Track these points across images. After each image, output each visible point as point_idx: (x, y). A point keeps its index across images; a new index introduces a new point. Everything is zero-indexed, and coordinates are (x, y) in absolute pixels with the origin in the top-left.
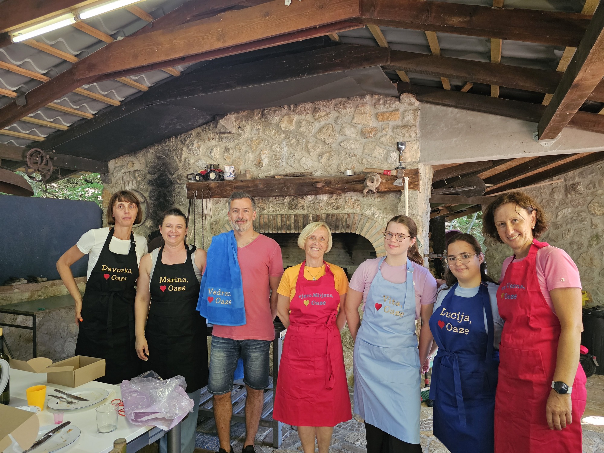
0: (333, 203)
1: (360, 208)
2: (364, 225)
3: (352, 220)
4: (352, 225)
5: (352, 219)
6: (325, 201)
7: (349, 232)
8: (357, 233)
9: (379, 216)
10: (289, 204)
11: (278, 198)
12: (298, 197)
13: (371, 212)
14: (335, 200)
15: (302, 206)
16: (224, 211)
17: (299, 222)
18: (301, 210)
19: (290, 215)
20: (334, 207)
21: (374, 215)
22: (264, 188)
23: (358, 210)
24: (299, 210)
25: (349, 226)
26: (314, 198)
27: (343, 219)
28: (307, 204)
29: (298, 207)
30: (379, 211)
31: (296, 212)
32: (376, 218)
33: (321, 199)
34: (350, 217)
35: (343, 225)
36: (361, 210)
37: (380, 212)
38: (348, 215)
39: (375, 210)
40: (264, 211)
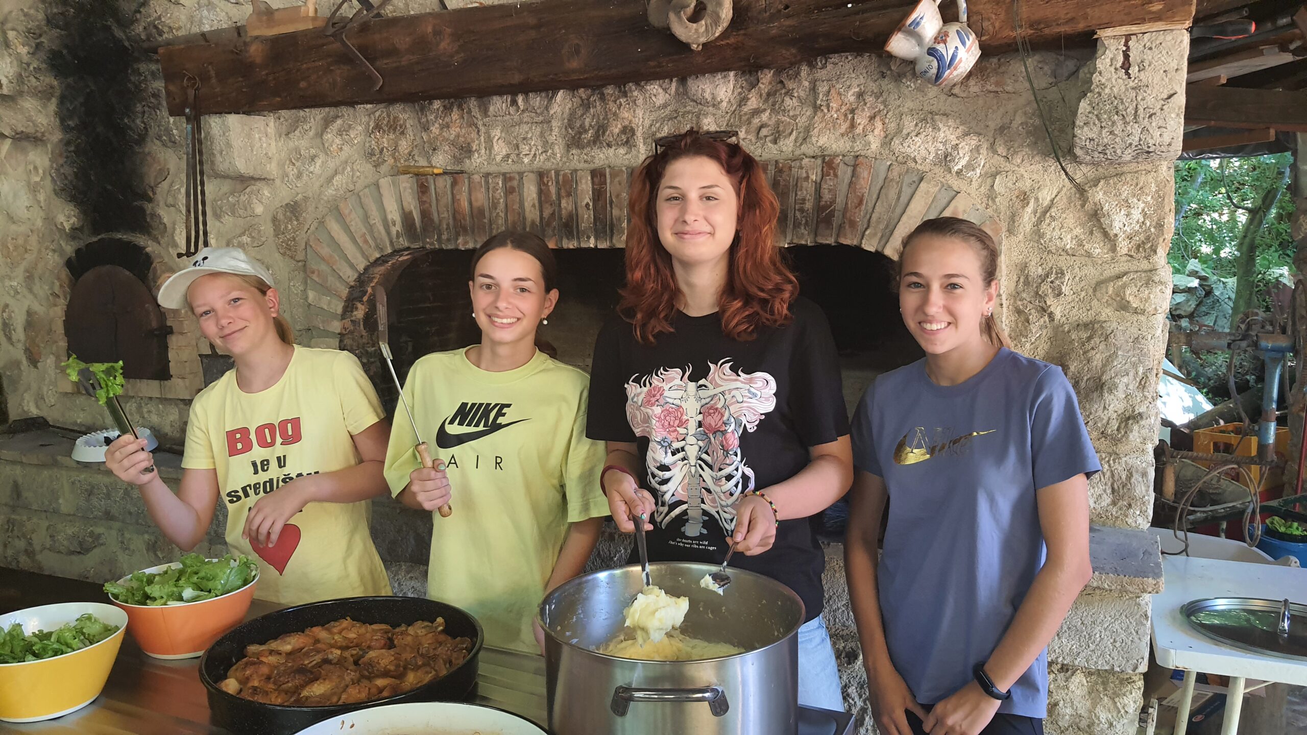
0: (757, 112)
1: (885, 130)
2: (898, 211)
3: (844, 187)
4: (846, 209)
5: (847, 181)
6: (724, 104)
7: (831, 241)
8: (869, 246)
9: (970, 166)
10: (570, 125)
11: (526, 100)
12: (609, 90)
13: (932, 150)
14: (766, 101)
15: (624, 130)
16: (319, 162)
17: (611, 202)
18: (622, 151)
19: (576, 171)
20: (764, 132)
21: (946, 160)
22: (457, 52)
23: (874, 142)
24: (611, 151)
25: (831, 214)
26: (677, 92)
27: (805, 184)
28: (647, 123)
29: (608, 137)
30: (973, 141)
31: (603, 157)
32: (959, 173)
33: (707, 95)
34: (836, 175)
35: (802, 210)
36: (887, 141)
37: (977, 149)
38: (828, 163)
39: (953, 137)
40: (470, 158)
